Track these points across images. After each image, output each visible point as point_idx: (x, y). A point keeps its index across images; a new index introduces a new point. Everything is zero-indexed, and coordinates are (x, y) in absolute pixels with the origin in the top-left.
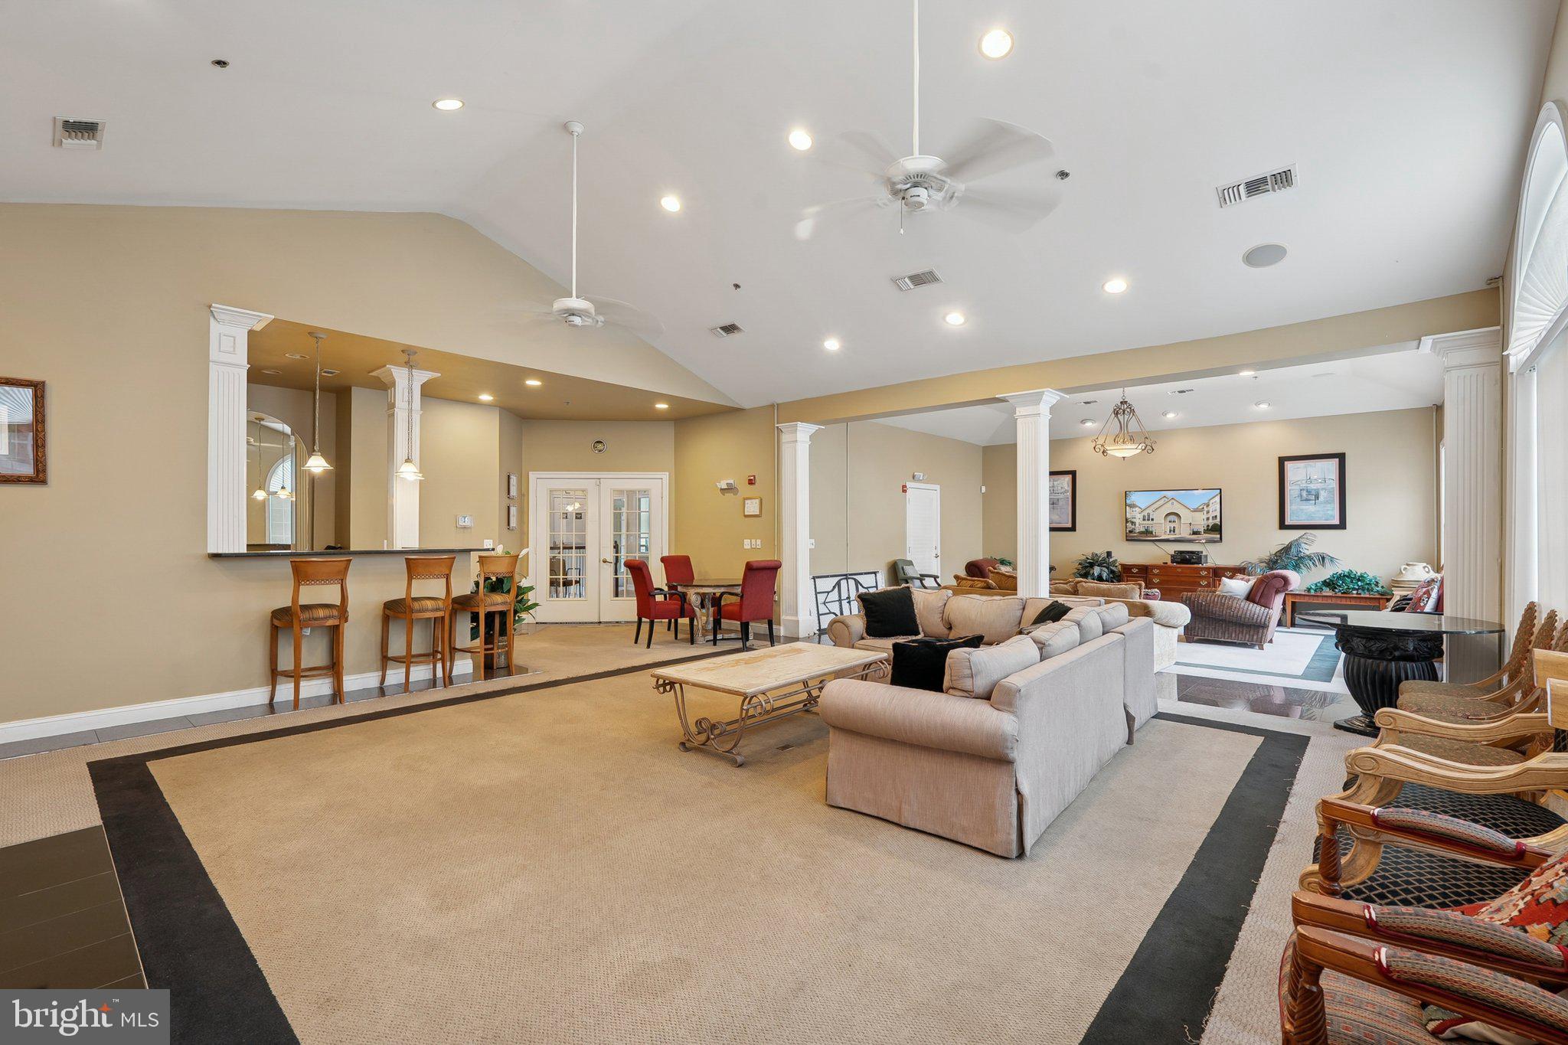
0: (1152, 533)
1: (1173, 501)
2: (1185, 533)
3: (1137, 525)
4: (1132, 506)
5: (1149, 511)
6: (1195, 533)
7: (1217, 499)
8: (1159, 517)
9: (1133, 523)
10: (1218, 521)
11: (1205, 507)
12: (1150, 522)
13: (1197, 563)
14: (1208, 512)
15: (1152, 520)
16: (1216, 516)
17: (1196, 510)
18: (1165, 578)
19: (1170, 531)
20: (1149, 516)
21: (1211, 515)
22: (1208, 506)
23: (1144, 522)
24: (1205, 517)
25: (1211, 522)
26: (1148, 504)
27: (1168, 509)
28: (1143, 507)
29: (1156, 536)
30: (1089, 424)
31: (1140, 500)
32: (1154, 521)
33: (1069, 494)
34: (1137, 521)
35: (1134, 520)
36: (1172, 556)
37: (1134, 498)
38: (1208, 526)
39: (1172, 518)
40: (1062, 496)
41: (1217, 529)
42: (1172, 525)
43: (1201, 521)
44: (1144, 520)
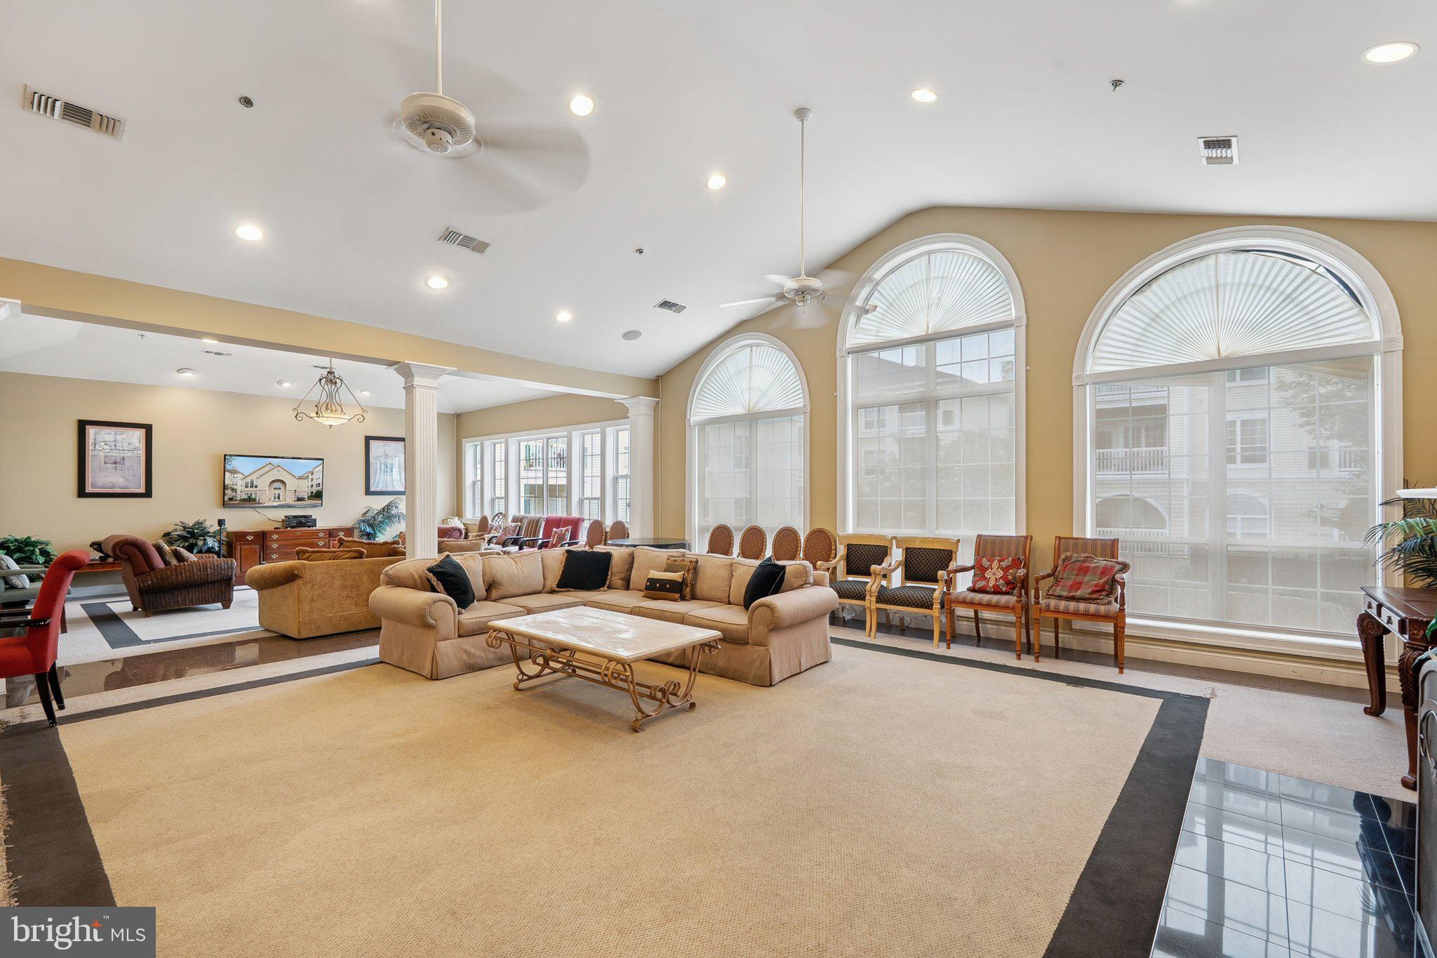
0: (255, 500)
1: (278, 468)
2: (290, 500)
3: (238, 492)
4: (234, 472)
5: (253, 477)
6: (299, 499)
7: (321, 468)
8: (263, 483)
9: (233, 490)
10: (320, 488)
11: (310, 475)
12: (254, 489)
13: (312, 527)
14: (312, 480)
15: (256, 487)
16: (319, 484)
17: (300, 478)
18: (285, 543)
19: (275, 498)
20: (252, 483)
21: (314, 483)
22: (312, 474)
23: (247, 489)
24: (310, 484)
25: (315, 489)
26: (251, 471)
27: (274, 475)
28: (246, 474)
29: (259, 503)
30: (188, 375)
31: (244, 466)
32: (258, 489)
33: (142, 453)
34: (239, 488)
35: (235, 487)
36: (283, 521)
37: (236, 463)
38: (312, 493)
39: (278, 485)
40: (130, 454)
41: (318, 495)
42: (277, 492)
43: (305, 488)
44: (247, 487)
